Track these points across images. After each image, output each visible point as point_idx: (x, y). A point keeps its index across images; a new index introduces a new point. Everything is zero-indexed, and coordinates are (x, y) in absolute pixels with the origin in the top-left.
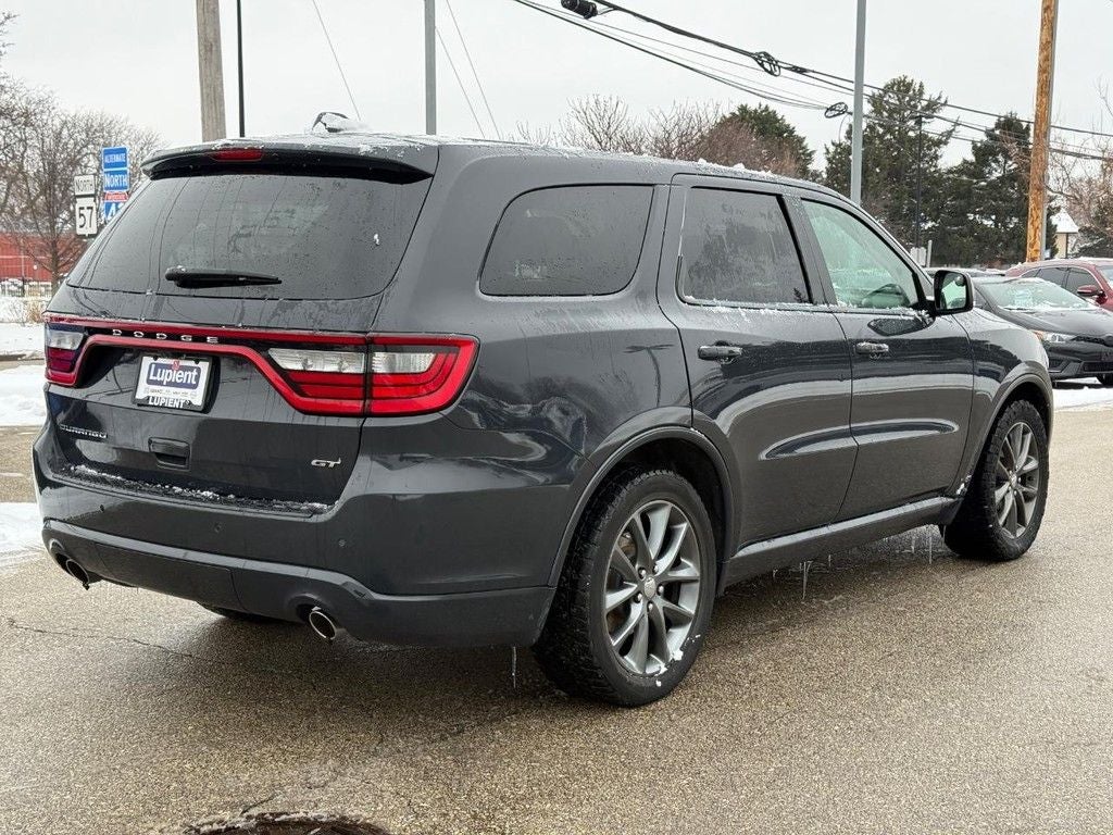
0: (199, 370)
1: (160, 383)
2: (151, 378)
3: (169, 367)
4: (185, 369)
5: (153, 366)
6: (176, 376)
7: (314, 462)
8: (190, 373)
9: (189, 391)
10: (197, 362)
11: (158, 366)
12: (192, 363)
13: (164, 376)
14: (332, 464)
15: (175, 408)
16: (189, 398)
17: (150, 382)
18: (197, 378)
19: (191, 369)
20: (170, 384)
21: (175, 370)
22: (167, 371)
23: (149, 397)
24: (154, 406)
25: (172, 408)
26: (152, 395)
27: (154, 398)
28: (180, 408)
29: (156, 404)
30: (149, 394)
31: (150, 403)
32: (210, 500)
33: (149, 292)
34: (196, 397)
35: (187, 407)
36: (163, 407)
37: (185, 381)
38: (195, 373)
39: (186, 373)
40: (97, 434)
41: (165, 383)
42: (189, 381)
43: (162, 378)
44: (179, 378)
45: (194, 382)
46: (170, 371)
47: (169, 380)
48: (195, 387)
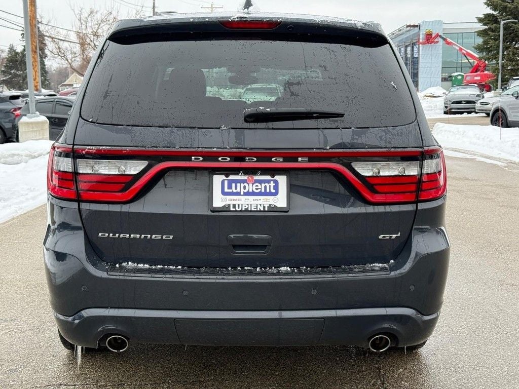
0: (276, 182)
1: (238, 194)
2: (226, 190)
3: (243, 181)
4: (261, 182)
5: (226, 182)
6: (251, 188)
7: (381, 237)
8: (267, 184)
9: (271, 197)
10: (273, 176)
11: (230, 182)
12: (268, 177)
13: (240, 188)
14: (394, 236)
15: (260, 211)
16: (271, 202)
17: (225, 193)
18: (276, 188)
19: (269, 182)
20: (247, 194)
21: (250, 184)
22: (242, 185)
23: (229, 205)
24: (236, 211)
25: (257, 211)
26: (232, 203)
27: (234, 206)
28: (264, 211)
29: (239, 209)
30: (228, 202)
31: (232, 209)
32: (287, 273)
33: (223, 127)
34: (281, 201)
35: (273, 209)
36: (246, 210)
37: (263, 191)
38: (272, 184)
39: (263, 185)
40: (159, 237)
41: (242, 193)
42: (268, 191)
43: (238, 190)
44: (257, 189)
45: (273, 191)
46: (246, 184)
47: (246, 191)
48: (276, 194)
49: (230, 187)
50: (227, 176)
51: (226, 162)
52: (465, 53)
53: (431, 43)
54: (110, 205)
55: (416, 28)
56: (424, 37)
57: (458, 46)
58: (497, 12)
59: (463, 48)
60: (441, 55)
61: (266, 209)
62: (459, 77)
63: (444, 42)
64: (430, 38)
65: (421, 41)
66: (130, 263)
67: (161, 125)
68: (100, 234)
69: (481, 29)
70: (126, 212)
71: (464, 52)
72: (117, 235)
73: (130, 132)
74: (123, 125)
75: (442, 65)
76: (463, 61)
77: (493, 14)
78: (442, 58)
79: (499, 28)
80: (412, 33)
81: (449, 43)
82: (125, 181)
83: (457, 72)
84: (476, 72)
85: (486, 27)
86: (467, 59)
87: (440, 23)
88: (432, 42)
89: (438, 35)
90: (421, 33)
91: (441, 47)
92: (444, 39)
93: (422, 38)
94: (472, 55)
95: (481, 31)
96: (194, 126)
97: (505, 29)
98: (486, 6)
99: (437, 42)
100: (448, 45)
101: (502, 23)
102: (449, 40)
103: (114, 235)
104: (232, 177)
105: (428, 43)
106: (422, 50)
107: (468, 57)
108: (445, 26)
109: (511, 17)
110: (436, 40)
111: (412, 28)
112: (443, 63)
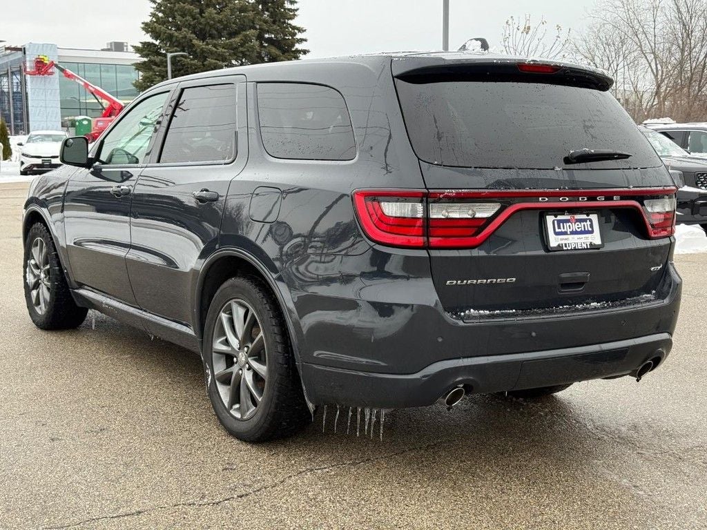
0: (591, 220)
1: (565, 233)
2: (557, 230)
3: (568, 221)
4: (580, 221)
5: (556, 222)
6: (575, 227)
8: (585, 223)
9: (589, 236)
10: (588, 215)
11: (559, 222)
12: (584, 217)
13: (567, 227)
14: (659, 268)
15: (584, 249)
16: (590, 241)
17: (557, 234)
18: (591, 226)
19: (585, 220)
20: (573, 233)
21: (573, 223)
22: (568, 224)
23: (561, 245)
24: (568, 250)
25: (582, 249)
26: (563, 242)
27: (566, 245)
28: (587, 249)
29: (570, 248)
30: (560, 242)
31: (565, 248)
32: (595, 308)
33: (557, 169)
34: (596, 239)
35: (593, 246)
36: (575, 249)
37: (583, 229)
38: (589, 223)
39: (582, 224)
40: (504, 280)
41: (569, 233)
42: (586, 229)
43: (565, 230)
44: (578, 228)
45: (590, 229)
46: (570, 224)
47: (571, 230)
48: (592, 232)
49: (559, 228)
50: (556, 216)
51: (565, 202)
52: (93, 90)
53: (43, 75)
54: (460, 251)
55: (20, 52)
56: (33, 65)
57: (83, 81)
58: (158, 41)
59: (89, 83)
60: (59, 91)
61: (589, 247)
62: (85, 123)
63: (63, 74)
64: (42, 68)
65: (28, 70)
66: (472, 310)
67: (506, 166)
68: (448, 282)
69: (139, 62)
70: (476, 257)
71: (91, 89)
72: (465, 281)
73: (481, 174)
74: (471, 167)
75: (61, 105)
76: (87, 101)
77: (153, 44)
78: (61, 95)
79: (166, 62)
80: (12, 58)
81: (69, 76)
82: (477, 225)
83: (80, 115)
84: (110, 116)
85: (146, 59)
86: (97, 99)
87: (53, 47)
88: (46, 72)
89: (52, 64)
90: (28, 59)
91: (57, 81)
92: (62, 70)
93: (30, 66)
94: (102, 93)
95: (139, 64)
96: (533, 167)
97: (173, 64)
98: (144, 32)
99: (52, 73)
100: (69, 79)
101: (169, 55)
102: (69, 72)
103: (462, 282)
104: (560, 217)
105: (39, 74)
106: (32, 82)
107: (97, 96)
108: (61, 53)
109: (178, 49)
110: (50, 70)
111: (13, 52)
112: (62, 102)
